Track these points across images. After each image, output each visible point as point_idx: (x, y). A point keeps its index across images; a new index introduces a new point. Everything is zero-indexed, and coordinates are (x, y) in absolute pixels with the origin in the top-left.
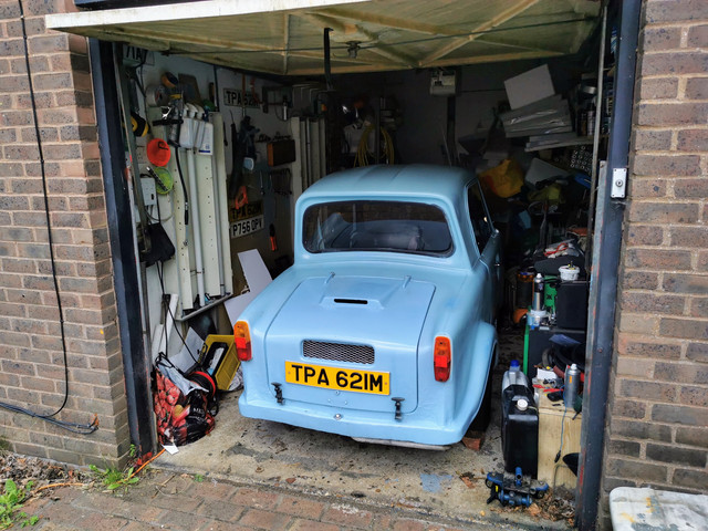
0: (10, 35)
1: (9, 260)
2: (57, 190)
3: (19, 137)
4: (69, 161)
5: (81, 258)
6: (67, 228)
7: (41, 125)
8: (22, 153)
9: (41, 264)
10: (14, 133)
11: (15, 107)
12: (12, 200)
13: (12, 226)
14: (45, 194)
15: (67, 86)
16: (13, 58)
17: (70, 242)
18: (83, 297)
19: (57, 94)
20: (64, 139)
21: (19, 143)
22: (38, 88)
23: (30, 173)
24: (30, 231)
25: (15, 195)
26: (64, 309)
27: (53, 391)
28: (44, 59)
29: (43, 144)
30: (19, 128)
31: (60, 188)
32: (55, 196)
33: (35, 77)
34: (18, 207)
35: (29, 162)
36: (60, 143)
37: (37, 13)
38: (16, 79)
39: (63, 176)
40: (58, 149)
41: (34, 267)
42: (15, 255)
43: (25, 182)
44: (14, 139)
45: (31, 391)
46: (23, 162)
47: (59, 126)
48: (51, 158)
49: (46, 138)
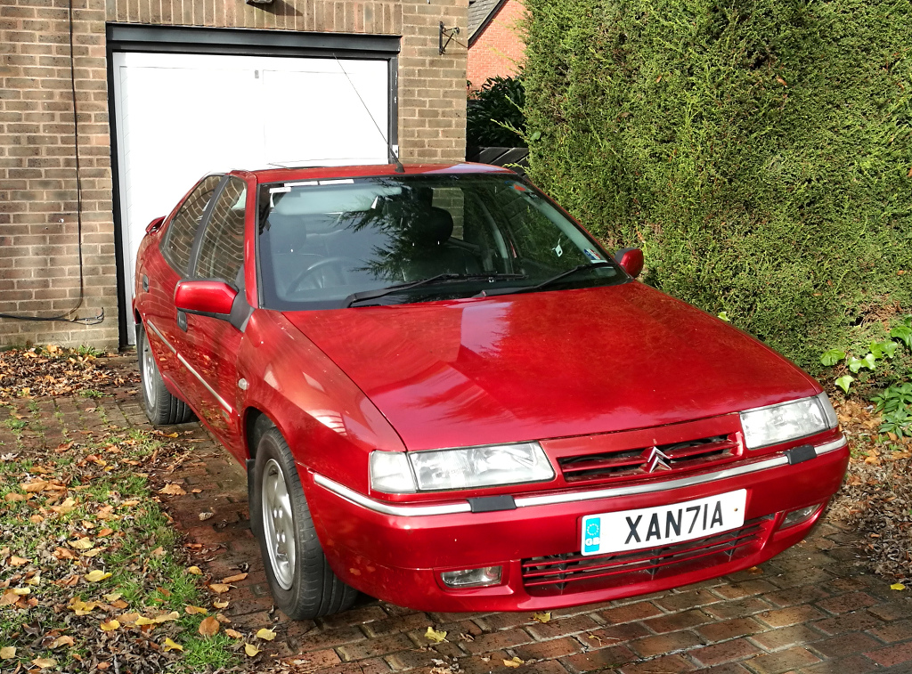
0: (58, 53)
1: (36, 204)
2: (86, 154)
3: (57, 118)
4: (99, 135)
5: (101, 198)
6: (91, 179)
7: (78, 112)
8: (60, 129)
9: (66, 204)
10: (53, 116)
11: (57, 99)
12: (46, 161)
13: (43, 178)
14: (77, 156)
15: (102, 89)
16: (59, 68)
17: (94, 187)
18: (101, 225)
19: (94, 93)
20: (96, 121)
21: (57, 122)
22: (78, 88)
23: (65, 142)
24: (59, 182)
25: (48, 157)
26: (82, 235)
27: (65, 296)
28: (86, 71)
29: (78, 124)
30: (58, 113)
31: (90, 152)
32: (85, 157)
33: (77, 82)
34: (51, 166)
35: (64, 135)
36: (93, 123)
37: (84, 43)
38: (60, 81)
39: (94, 144)
40: (90, 127)
41: (60, 207)
42: (42, 199)
43: (59, 148)
44: (52, 120)
45: (43, 300)
46: (58, 135)
47: (93, 113)
48: (85, 133)
49: (81, 121)
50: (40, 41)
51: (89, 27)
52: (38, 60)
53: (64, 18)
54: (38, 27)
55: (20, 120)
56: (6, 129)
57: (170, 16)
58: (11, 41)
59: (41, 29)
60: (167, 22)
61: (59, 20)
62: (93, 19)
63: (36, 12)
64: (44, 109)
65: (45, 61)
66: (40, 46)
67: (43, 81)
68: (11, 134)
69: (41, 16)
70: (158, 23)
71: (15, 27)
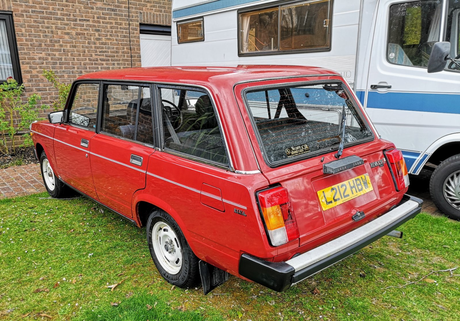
0: (125, 34)
3: (126, 56)
7: (132, 54)
8: (127, 60)
10: (124, 56)
11: (125, 50)
16: (126, 39)
20: (137, 58)
21: (126, 58)
22: (132, 46)
23: (128, 65)
28: (134, 40)
29: (132, 59)
30: (126, 55)
35: (128, 62)
36: (136, 58)
37: (133, 30)
38: (126, 44)
39: (136, 66)
40: (136, 60)
43: (126, 67)
44: (124, 57)
46: (126, 63)
47: (136, 55)
48: (134, 62)
49: (133, 57)
50: (120, 29)
51: (134, 24)
52: (119, 36)
53: (127, 21)
54: (119, 24)
55: (114, 57)
56: (110, 60)
57: (158, 22)
58: (111, 29)
59: (120, 25)
60: (157, 24)
61: (126, 22)
62: (136, 22)
63: (118, 19)
64: (122, 53)
65: (122, 36)
66: (120, 31)
67: (121, 43)
68: (112, 62)
69: (120, 20)
70: (154, 24)
71: (112, 24)
